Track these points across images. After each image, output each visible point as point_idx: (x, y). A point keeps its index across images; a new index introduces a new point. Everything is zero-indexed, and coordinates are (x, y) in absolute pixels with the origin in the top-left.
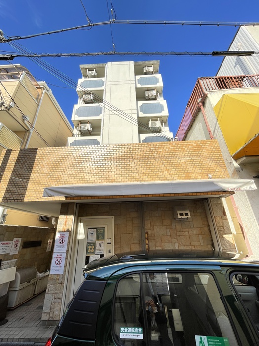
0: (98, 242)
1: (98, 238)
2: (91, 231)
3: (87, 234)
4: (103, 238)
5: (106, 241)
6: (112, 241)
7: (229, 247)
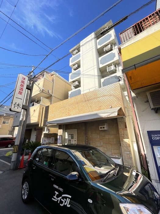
0: (72, 140)
1: (72, 138)
2: (69, 135)
3: (68, 136)
4: (73, 138)
5: (74, 140)
6: (76, 140)
7: (125, 146)
